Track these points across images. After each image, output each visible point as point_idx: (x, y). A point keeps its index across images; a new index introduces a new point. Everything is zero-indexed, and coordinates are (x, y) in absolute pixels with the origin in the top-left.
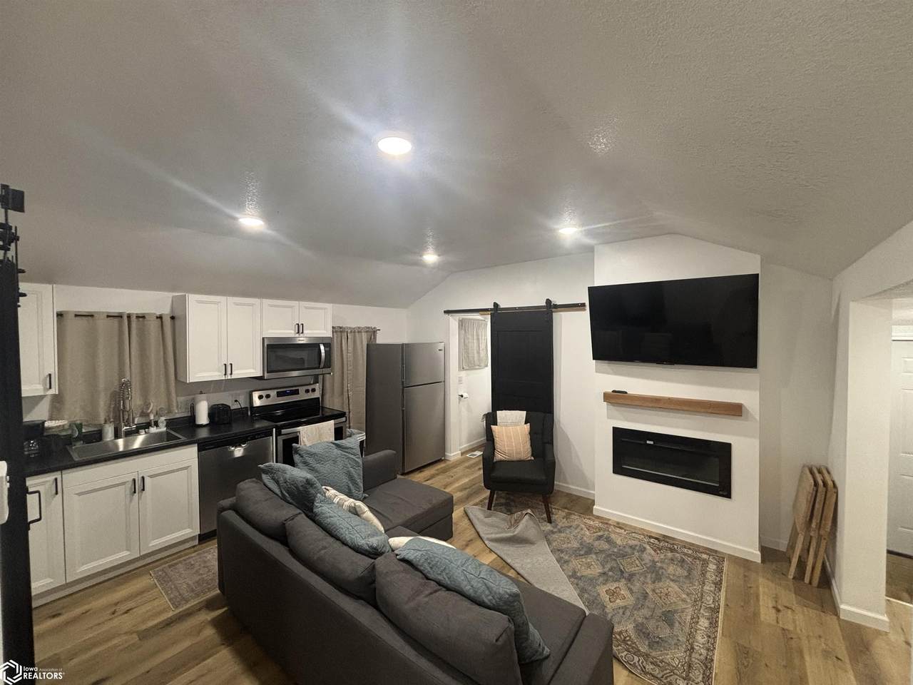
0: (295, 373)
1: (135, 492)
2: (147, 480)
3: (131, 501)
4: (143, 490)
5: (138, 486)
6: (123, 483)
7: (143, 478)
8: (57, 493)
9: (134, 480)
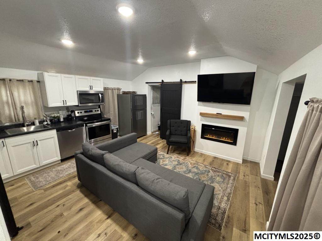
0: (90, 104)
1: (34, 146)
2: (38, 142)
3: (33, 148)
4: (38, 145)
5: (35, 144)
6: (30, 143)
7: (37, 141)
8: (4, 146)
9: (33, 142)
